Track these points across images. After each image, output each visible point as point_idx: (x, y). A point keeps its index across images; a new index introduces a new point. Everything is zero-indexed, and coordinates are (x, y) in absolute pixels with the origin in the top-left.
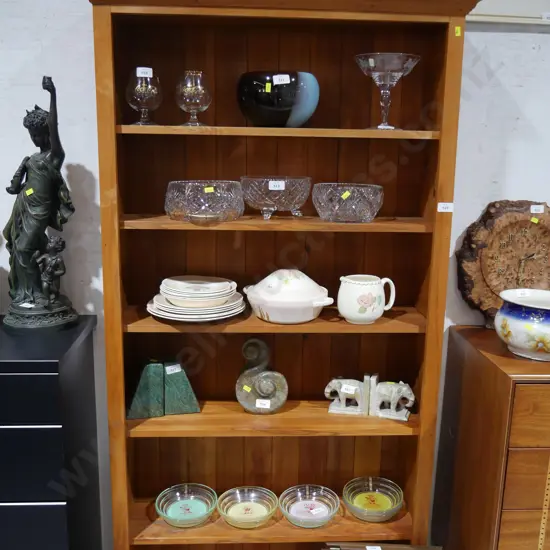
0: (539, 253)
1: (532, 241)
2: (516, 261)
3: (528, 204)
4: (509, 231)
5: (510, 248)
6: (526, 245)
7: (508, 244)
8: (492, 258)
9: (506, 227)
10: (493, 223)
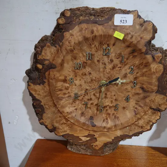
0: (125, 76)
1: (116, 61)
2: (96, 85)
3: (112, 12)
4: (85, 48)
5: (88, 69)
6: (109, 66)
7: (84, 65)
8: (65, 81)
9: (80, 43)
10: (63, 37)
